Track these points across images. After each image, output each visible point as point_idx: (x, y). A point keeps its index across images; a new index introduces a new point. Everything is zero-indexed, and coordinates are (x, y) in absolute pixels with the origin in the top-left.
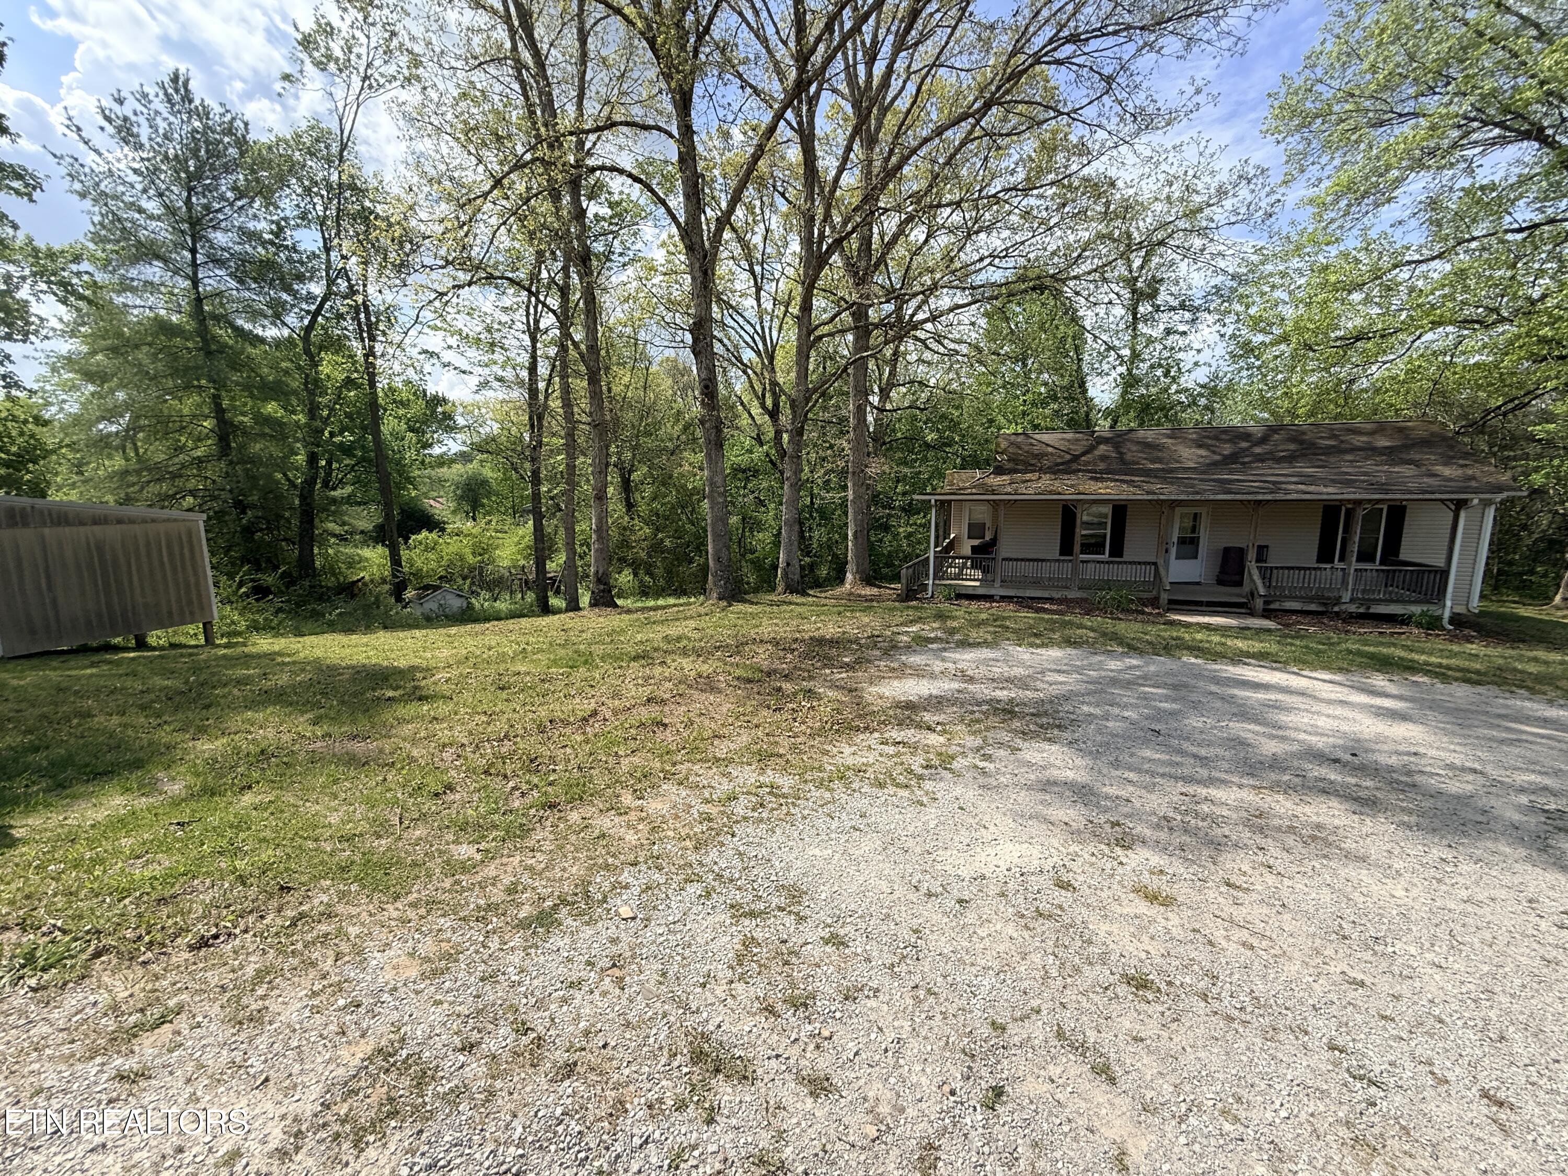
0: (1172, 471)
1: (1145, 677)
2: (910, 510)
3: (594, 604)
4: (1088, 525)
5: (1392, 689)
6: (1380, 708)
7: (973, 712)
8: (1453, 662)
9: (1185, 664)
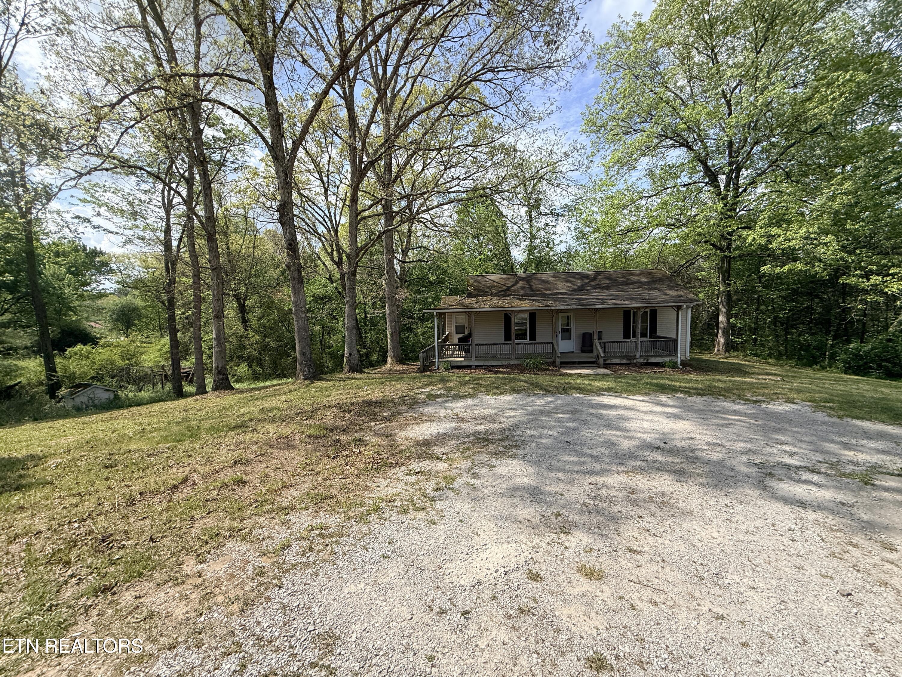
0: (555, 294)
1: (556, 408)
2: (423, 319)
3: (216, 388)
4: (517, 324)
5: (670, 402)
6: (668, 413)
7: (464, 443)
8: (690, 385)
9: (575, 398)
